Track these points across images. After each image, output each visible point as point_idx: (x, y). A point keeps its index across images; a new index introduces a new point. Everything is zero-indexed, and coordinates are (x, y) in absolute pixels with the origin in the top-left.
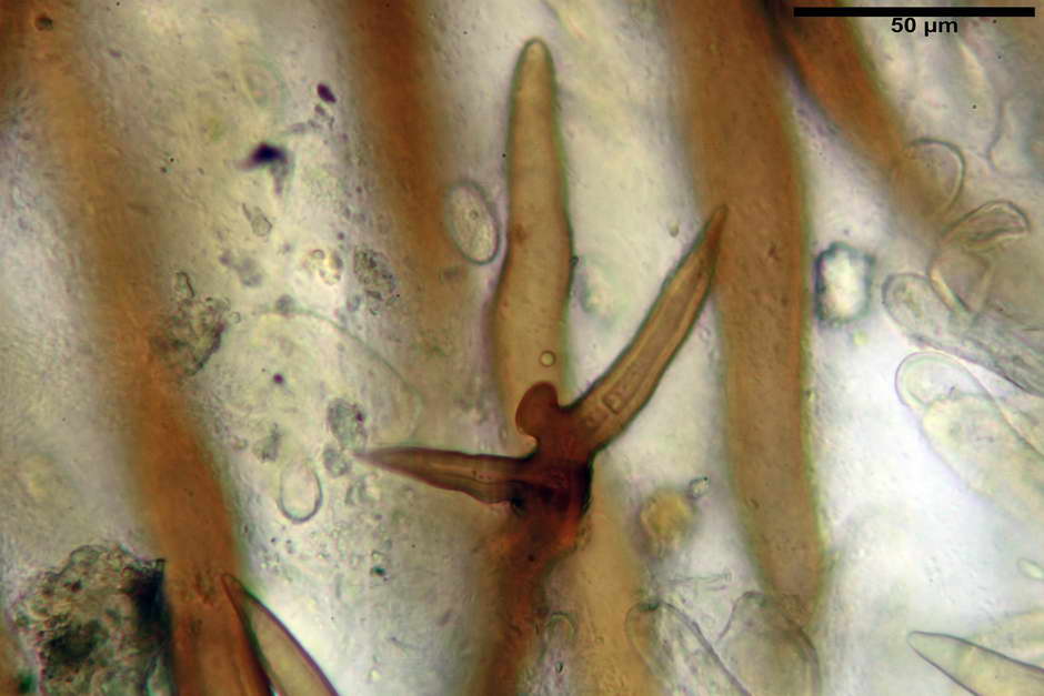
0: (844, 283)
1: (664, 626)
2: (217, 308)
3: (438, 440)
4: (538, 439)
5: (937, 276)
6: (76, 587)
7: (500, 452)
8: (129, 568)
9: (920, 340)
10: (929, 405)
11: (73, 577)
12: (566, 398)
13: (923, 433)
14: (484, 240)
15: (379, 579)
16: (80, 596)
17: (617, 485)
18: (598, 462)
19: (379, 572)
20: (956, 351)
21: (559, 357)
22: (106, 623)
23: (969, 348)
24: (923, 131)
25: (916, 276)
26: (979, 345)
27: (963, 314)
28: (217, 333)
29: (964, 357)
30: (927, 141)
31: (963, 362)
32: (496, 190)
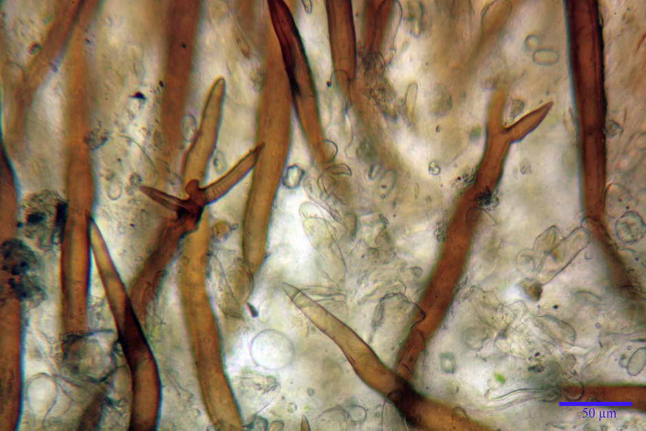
0: (293, 175)
1: (212, 261)
2: (107, 133)
3: (160, 187)
4: (191, 196)
5: (320, 181)
6: (41, 201)
7: (178, 197)
8: (58, 200)
9: (310, 198)
10: (308, 218)
11: (41, 198)
12: (202, 186)
13: (304, 226)
14: (190, 134)
15: (132, 228)
16: (41, 203)
17: (211, 216)
18: (206, 207)
19: (132, 225)
20: (320, 205)
21: (204, 174)
22: (47, 213)
23: (324, 204)
24: (328, 137)
25: (314, 178)
26: (327, 204)
27: (325, 194)
28: (104, 139)
29: (322, 207)
30: (328, 141)
31: (321, 208)
32: (199, 119)
